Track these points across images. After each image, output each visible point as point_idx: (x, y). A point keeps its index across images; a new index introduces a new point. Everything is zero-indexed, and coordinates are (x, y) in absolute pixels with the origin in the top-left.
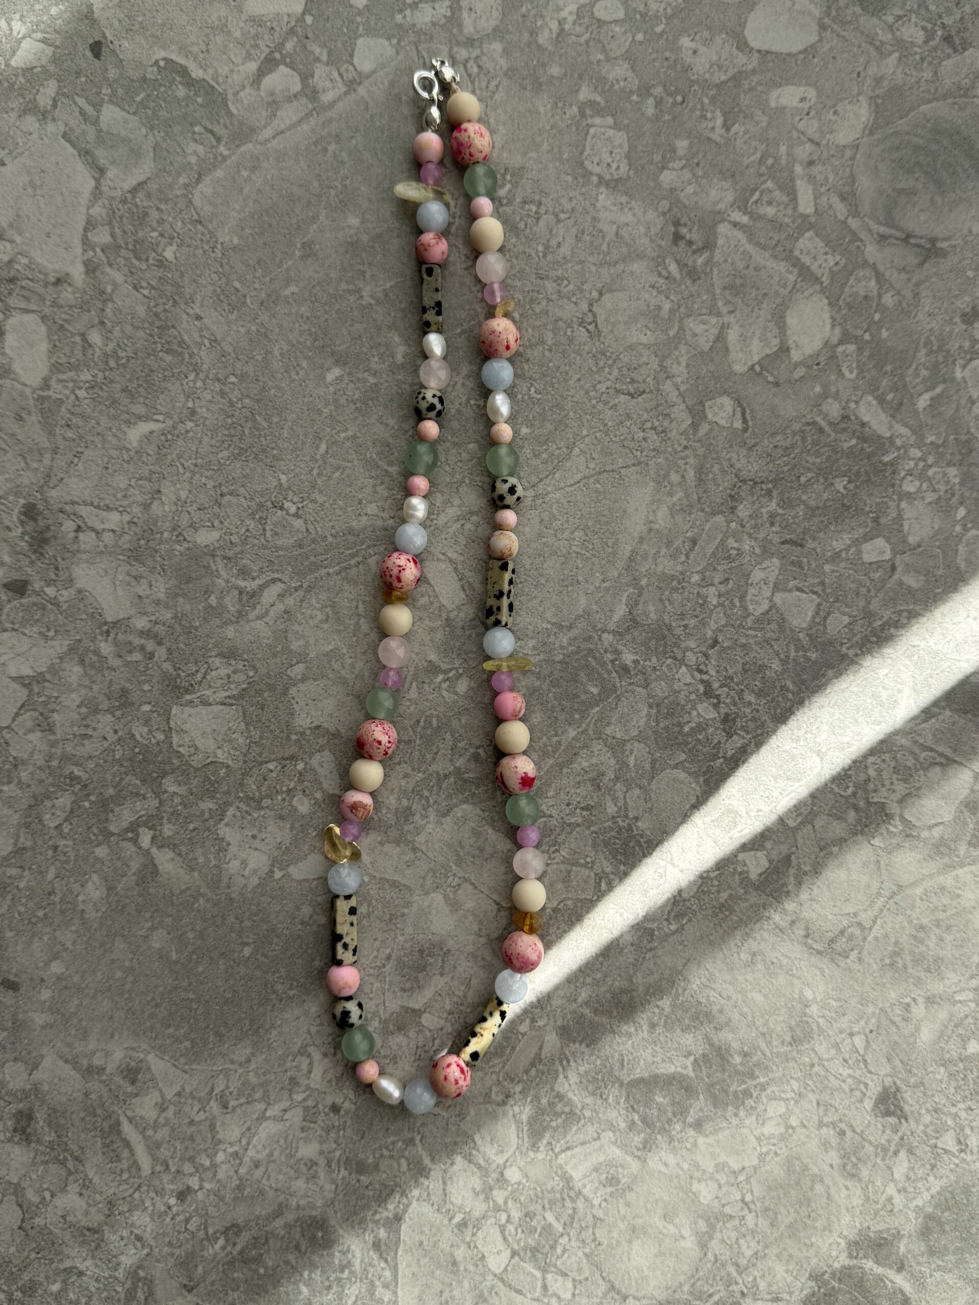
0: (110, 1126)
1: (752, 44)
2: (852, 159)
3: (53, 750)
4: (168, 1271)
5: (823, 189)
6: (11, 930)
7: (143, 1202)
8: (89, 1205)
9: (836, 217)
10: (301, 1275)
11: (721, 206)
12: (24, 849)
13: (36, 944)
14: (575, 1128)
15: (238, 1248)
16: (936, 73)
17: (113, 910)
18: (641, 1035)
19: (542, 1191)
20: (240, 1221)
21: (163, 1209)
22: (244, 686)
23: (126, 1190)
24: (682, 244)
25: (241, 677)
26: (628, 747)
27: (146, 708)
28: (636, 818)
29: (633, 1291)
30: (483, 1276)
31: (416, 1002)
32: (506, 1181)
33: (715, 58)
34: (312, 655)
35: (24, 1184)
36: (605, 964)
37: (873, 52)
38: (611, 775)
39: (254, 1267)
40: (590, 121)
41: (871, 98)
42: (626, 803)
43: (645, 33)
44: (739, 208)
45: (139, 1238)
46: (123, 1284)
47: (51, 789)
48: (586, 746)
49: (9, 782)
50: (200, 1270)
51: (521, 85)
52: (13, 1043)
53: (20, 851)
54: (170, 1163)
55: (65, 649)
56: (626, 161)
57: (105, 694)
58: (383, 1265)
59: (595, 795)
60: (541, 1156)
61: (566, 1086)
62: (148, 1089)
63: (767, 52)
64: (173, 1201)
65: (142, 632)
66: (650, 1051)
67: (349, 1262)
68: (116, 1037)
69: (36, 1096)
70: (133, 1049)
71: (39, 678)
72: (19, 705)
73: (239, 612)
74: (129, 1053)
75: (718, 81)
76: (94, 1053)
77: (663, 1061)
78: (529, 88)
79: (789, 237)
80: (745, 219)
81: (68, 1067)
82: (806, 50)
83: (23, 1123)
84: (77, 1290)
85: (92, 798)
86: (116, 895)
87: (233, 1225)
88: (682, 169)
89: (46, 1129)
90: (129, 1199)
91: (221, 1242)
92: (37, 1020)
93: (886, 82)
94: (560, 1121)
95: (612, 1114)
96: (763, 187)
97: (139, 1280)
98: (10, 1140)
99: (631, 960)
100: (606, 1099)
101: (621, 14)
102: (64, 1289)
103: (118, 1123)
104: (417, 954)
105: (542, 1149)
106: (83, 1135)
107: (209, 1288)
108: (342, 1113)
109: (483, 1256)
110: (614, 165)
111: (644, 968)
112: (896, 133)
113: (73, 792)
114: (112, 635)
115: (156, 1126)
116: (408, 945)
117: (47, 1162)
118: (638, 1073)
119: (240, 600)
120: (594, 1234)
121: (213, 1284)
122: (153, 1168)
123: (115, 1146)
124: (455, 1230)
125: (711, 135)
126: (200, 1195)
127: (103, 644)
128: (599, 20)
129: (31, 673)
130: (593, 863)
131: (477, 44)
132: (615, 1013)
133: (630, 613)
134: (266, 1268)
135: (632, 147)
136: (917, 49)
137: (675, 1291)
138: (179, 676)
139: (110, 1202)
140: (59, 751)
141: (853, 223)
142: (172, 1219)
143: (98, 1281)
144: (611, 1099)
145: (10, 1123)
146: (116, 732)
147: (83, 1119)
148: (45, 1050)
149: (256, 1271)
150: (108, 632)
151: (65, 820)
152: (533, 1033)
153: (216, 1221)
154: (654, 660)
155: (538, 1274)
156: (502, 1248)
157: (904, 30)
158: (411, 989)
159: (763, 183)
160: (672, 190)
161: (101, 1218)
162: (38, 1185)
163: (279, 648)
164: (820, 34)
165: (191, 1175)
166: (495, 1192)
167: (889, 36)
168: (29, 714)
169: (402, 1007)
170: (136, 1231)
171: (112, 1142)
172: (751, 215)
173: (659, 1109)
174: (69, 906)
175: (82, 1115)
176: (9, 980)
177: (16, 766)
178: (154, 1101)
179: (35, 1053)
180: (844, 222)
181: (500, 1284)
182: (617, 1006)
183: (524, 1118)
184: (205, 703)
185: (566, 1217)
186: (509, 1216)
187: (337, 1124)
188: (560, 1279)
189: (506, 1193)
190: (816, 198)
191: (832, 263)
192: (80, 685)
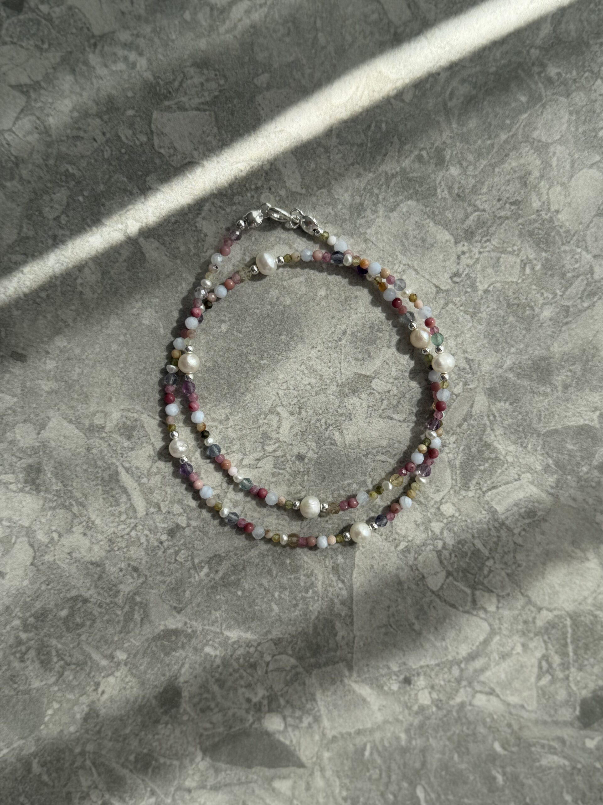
0: (110, 475)
3: (50, 150)
4: (160, 596)
6: (18, 310)
7: (138, 539)
8: (92, 543)
10: (273, 596)
12: (27, 238)
13: (41, 322)
14: (499, 471)
15: (220, 574)
17: (107, 292)
18: (556, 394)
19: (472, 523)
20: (222, 552)
21: (156, 544)
22: (216, 93)
23: (124, 529)
25: (213, 85)
26: (552, 149)
27: (130, 113)
28: (557, 212)
29: (546, 604)
30: (423, 593)
31: (368, 369)
32: (442, 514)
34: (276, 65)
35: (35, 527)
36: (527, 336)
38: (536, 173)
39: (233, 590)
42: (548, 199)
45: (135, 569)
46: (122, 608)
47: (49, 185)
48: (515, 148)
49: (12, 179)
50: (188, 594)
52: (22, 407)
53: (23, 240)
54: (162, 505)
55: (58, 60)
57: (94, 101)
58: (341, 585)
59: (522, 192)
60: (471, 494)
61: (493, 438)
62: (142, 443)
64: (164, 537)
65: (125, 44)
66: (563, 407)
67: (312, 584)
68: (114, 400)
69: (44, 451)
70: (128, 410)
71: (36, 86)
72: (18, 110)
73: (211, 26)
74: (125, 413)
76: (94, 414)
77: (574, 415)
81: (72, 427)
83: (33, 475)
84: (82, 615)
85: (86, 193)
86: (109, 279)
87: (215, 556)
89: (54, 480)
90: (127, 537)
91: (206, 570)
92: (43, 387)
94: (487, 465)
95: (530, 460)
97: (136, 604)
98: (21, 490)
99: (549, 333)
100: (525, 447)
102: (72, 614)
103: (117, 473)
104: (368, 330)
105: (472, 488)
106: (86, 484)
107: (196, 609)
108: (306, 461)
109: (423, 577)
111: (560, 339)
113: (69, 188)
114: (99, 47)
115: (149, 474)
116: (360, 322)
117: (54, 508)
118: (552, 426)
119: (211, 15)
120: (515, 557)
121: (198, 605)
122: (147, 509)
123: (114, 492)
124: (400, 556)
126: (187, 532)
127: (91, 56)
129: (28, 81)
130: (519, 250)
132: (535, 377)
133: (554, 31)
134: (243, 591)
137: (580, 604)
138: (158, 84)
139: (110, 540)
140: (55, 152)
142: (164, 552)
143: (100, 606)
144: (530, 446)
145: (21, 476)
146: (104, 134)
147: (86, 470)
148: (51, 413)
149: (235, 594)
150: (95, 45)
151: (63, 212)
152: (466, 394)
153: (201, 553)
154: (574, 73)
155: (468, 591)
156: (439, 570)
158: (363, 359)
161: (103, 553)
162: (47, 528)
163: (247, 59)
165: (180, 515)
166: (433, 524)
168: (27, 118)
169: (356, 374)
170: (132, 563)
171: (112, 489)
173: (569, 455)
174: (69, 288)
175: (85, 467)
176: (17, 353)
177: (17, 165)
178: (147, 454)
179: (43, 416)
181: (438, 601)
182: (536, 370)
183: (457, 463)
184: (182, 108)
185: (491, 544)
186: (444, 544)
187: (302, 470)
188: (486, 595)
189: (442, 525)
192: (71, 92)
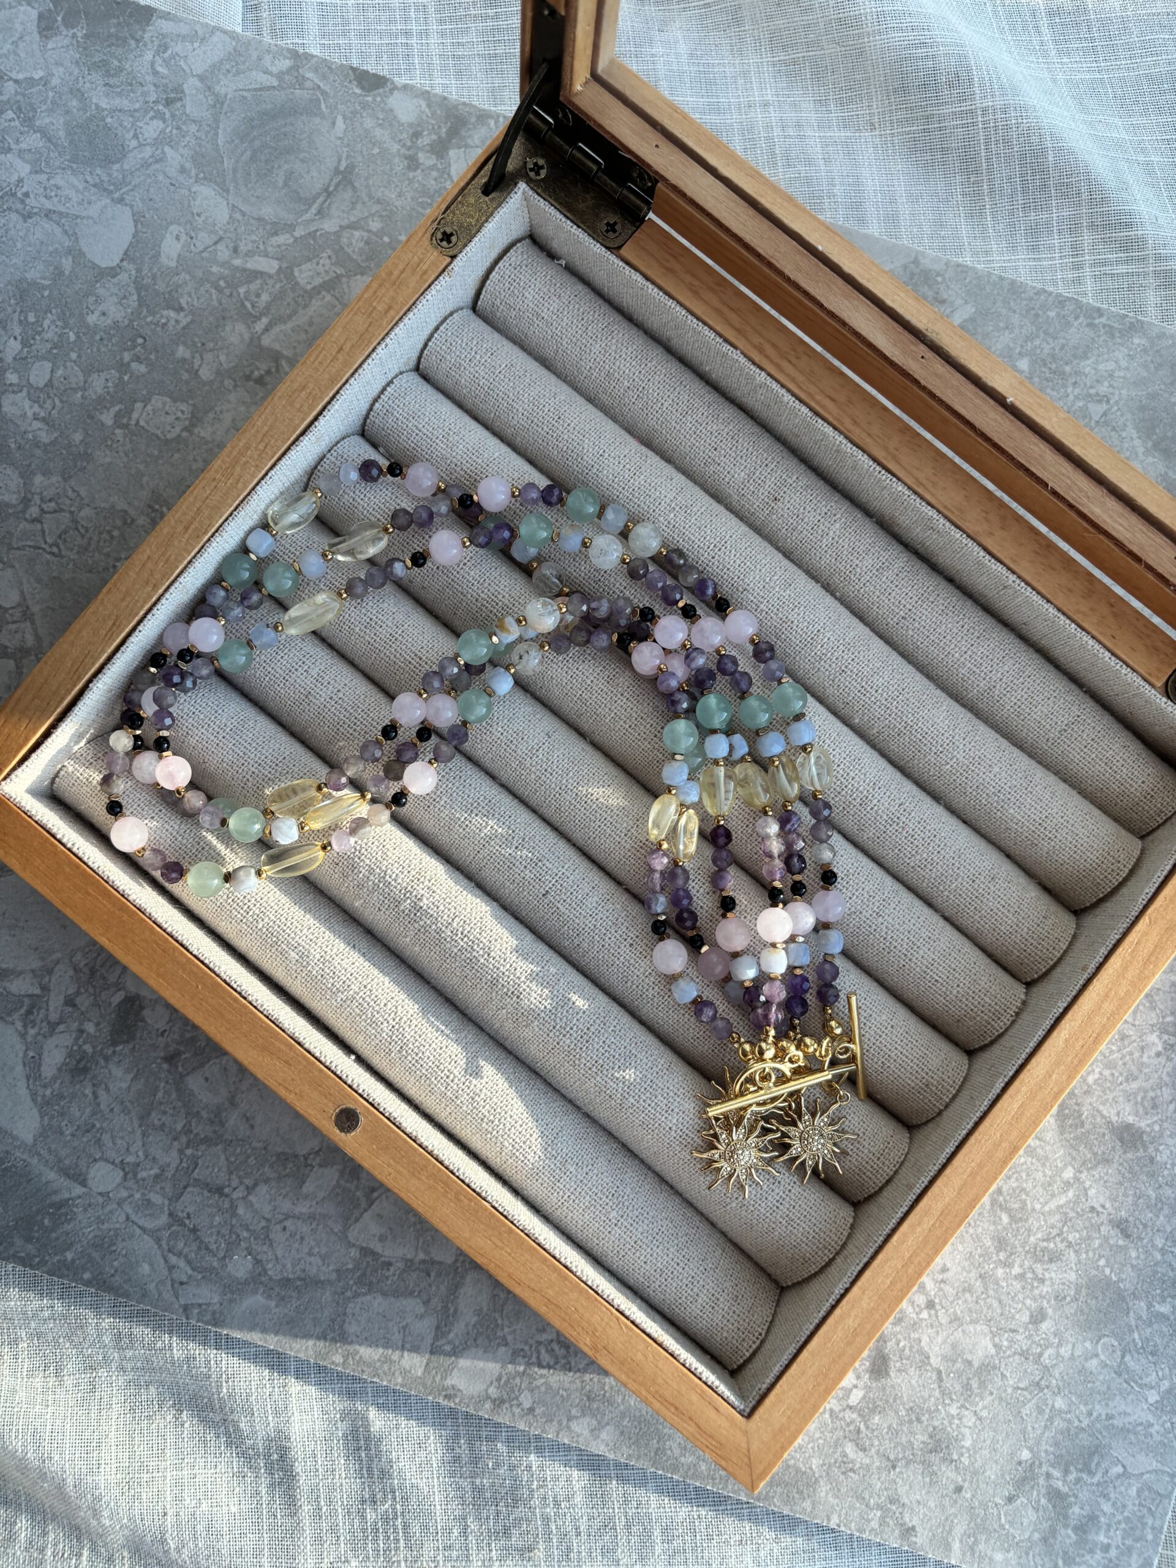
1: (115, 264)
2: (244, 214)
5: (261, 247)
9: (289, 245)
11: (247, 336)
16: (194, 121)
24: (267, 379)
33: (115, 299)
37: (157, 166)
40: (133, 422)
41: (196, 182)
43: (72, 350)
44: (255, 322)
51: (80, 470)
56: (179, 403)
63: (125, 254)
75: (136, 303)
78: (85, 464)
79: (293, 290)
80: (265, 321)
82: (135, 221)
88: (202, 359)
93: (188, 165)
96: (242, 296)
101: (48, 365)
110: (179, 414)
112: (235, 171)
125: (181, 325)
128: (46, 385)
131: (29, 496)
135: (170, 395)
136: (168, 130)
141: (299, 232)
157: (147, 135)
159: (239, 294)
160: (218, 373)
164: (126, 205)
167: (148, 148)
172: (262, 314)
180: (296, 240)
190: (267, 256)
191: (328, 261)
